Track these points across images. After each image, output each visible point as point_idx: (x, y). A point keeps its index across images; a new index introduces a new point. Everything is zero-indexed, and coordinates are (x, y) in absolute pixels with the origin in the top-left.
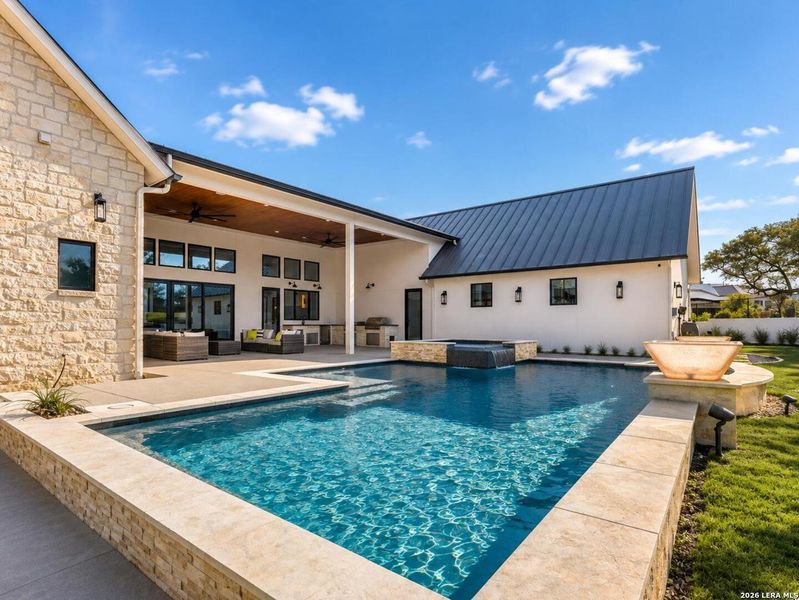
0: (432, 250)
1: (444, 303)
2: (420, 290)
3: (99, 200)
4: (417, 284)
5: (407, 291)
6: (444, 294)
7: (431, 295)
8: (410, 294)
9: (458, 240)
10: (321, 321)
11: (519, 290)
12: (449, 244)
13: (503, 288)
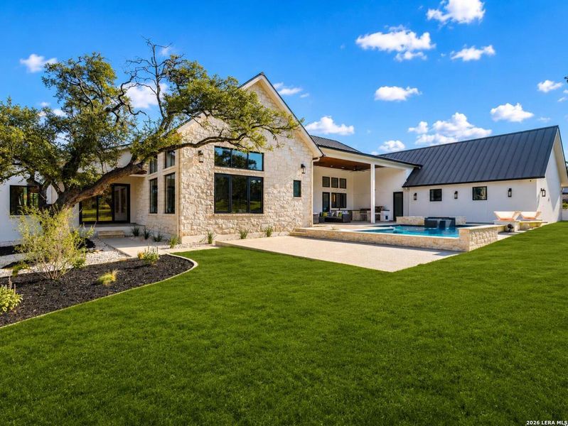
0: (408, 171)
1: (415, 199)
2: (402, 193)
3: (303, 166)
4: (400, 189)
5: (395, 193)
6: (416, 194)
7: (408, 195)
8: (396, 195)
9: (421, 166)
10: (348, 208)
11: (456, 193)
12: (417, 169)
13: (448, 191)
